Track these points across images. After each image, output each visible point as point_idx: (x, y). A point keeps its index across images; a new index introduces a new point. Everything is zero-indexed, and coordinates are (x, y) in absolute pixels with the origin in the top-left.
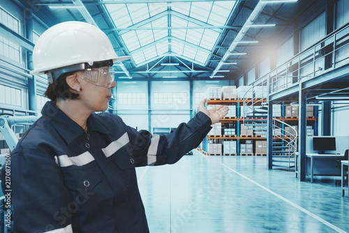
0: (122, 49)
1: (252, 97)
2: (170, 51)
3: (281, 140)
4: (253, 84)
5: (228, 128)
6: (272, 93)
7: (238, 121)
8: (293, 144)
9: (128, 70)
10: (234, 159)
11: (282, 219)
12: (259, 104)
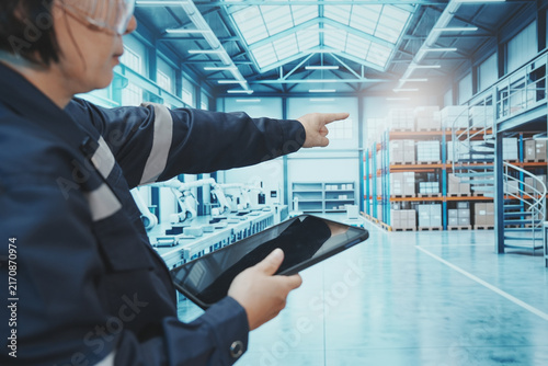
0: (234, 39)
1: (467, 125)
2: (321, 44)
3: (518, 202)
4: (468, 102)
5: (426, 181)
6: (502, 119)
7: (444, 169)
8: (540, 207)
9: (245, 77)
10: (437, 237)
11: (524, 343)
12: (480, 137)
